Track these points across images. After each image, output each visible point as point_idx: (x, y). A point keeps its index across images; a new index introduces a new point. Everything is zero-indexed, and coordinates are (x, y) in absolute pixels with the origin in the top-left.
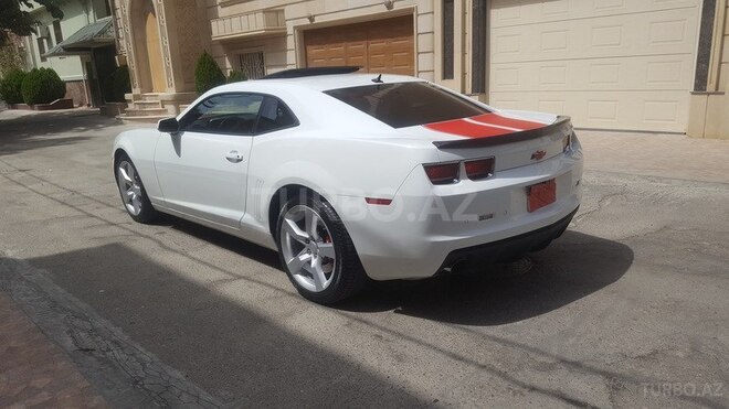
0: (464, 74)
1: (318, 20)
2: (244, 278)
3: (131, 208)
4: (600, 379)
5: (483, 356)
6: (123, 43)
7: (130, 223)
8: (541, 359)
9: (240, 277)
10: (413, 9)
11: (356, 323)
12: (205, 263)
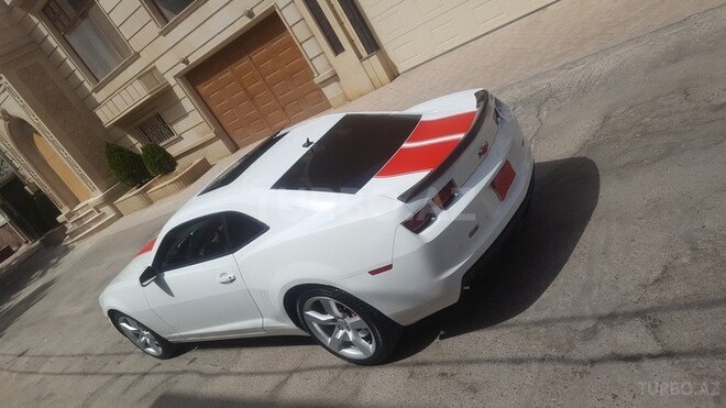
0: (351, 41)
1: (192, 60)
2: (295, 371)
3: (151, 350)
4: (637, 322)
5: (536, 348)
6: (24, 172)
7: (159, 365)
8: (583, 326)
9: (291, 373)
10: (273, 7)
11: (417, 370)
12: (252, 374)
